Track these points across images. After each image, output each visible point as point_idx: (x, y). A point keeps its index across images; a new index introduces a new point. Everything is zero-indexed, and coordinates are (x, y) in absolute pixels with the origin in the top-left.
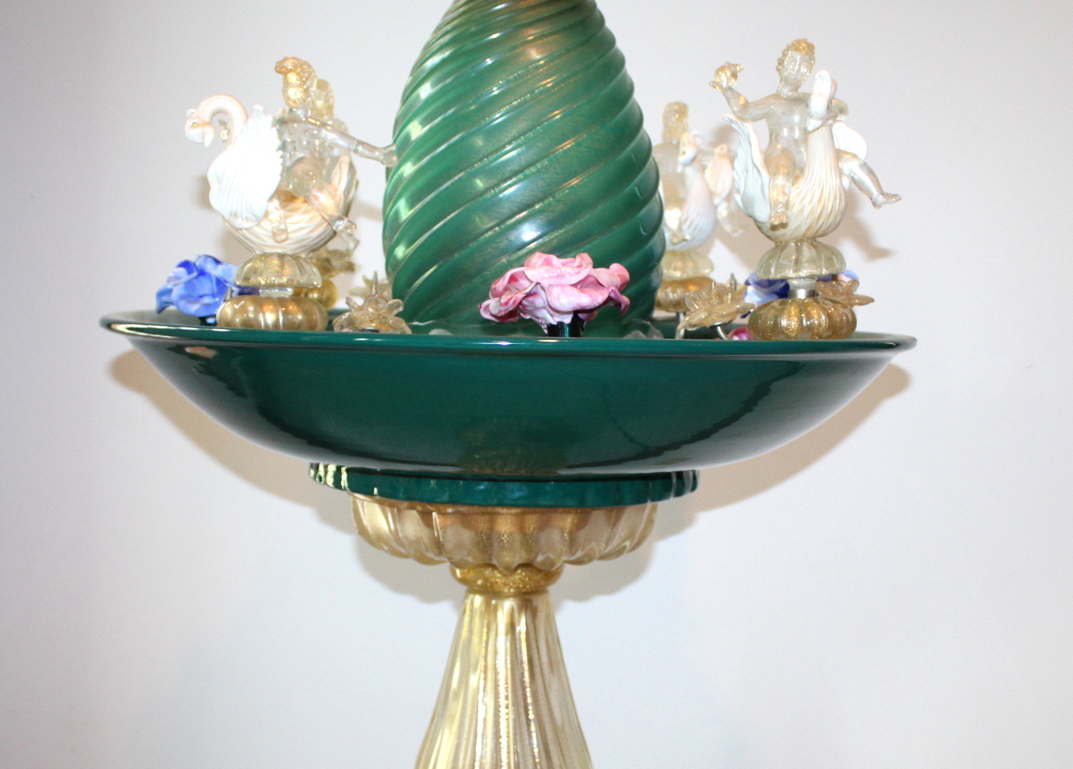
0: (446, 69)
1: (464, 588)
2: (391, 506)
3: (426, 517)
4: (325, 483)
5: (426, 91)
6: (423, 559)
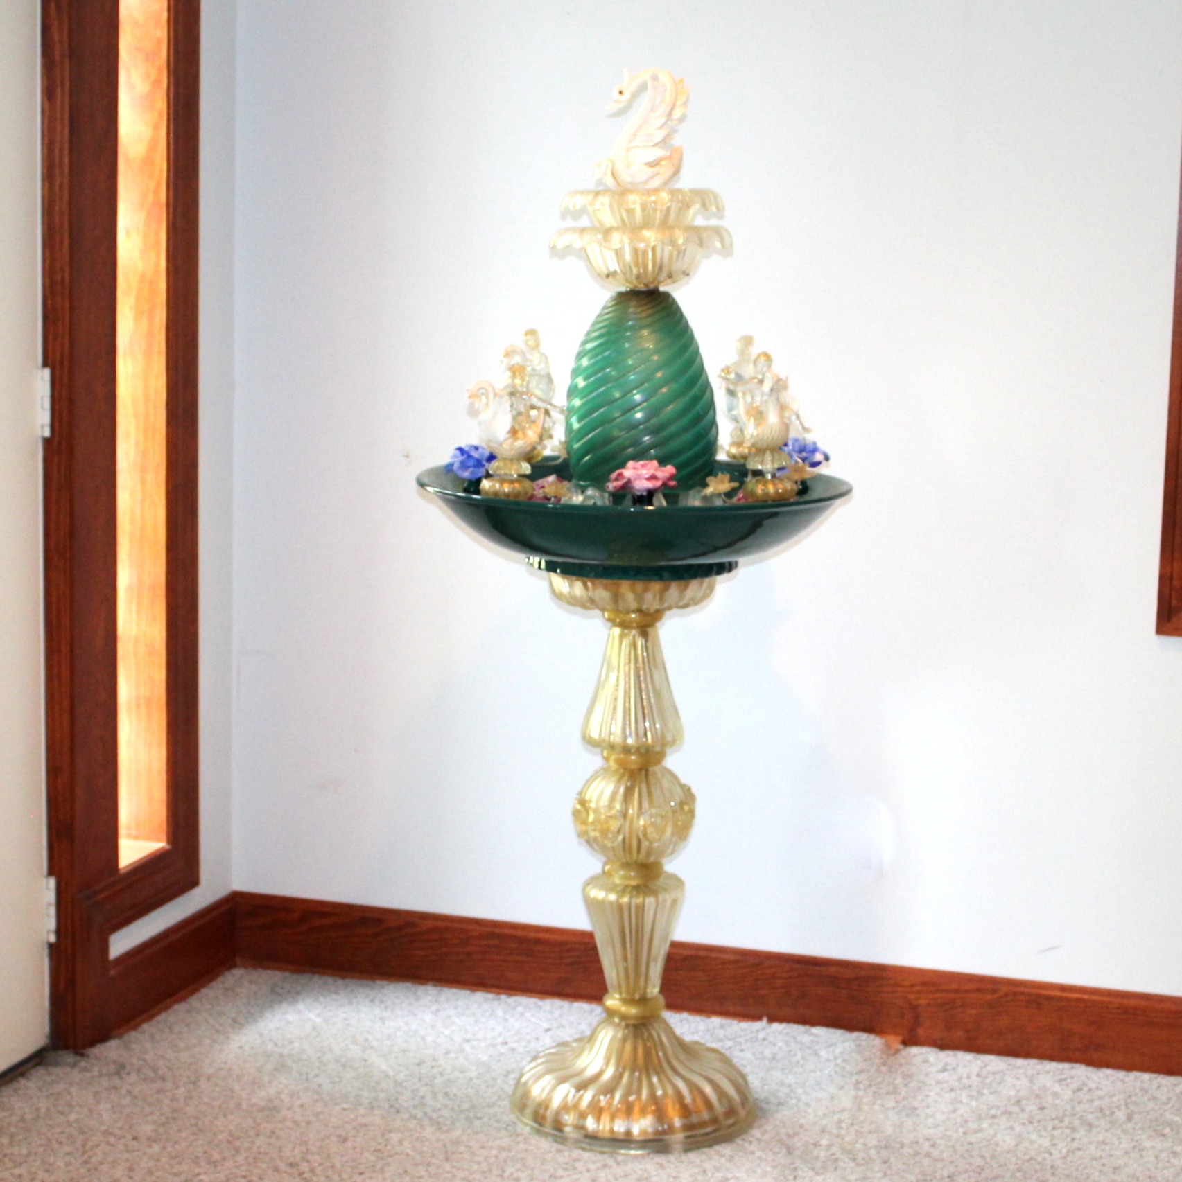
0: (598, 351)
1: (609, 624)
2: (567, 579)
3: (585, 585)
4: (533, 566)
5: (585, 362)
6: (584, 607)
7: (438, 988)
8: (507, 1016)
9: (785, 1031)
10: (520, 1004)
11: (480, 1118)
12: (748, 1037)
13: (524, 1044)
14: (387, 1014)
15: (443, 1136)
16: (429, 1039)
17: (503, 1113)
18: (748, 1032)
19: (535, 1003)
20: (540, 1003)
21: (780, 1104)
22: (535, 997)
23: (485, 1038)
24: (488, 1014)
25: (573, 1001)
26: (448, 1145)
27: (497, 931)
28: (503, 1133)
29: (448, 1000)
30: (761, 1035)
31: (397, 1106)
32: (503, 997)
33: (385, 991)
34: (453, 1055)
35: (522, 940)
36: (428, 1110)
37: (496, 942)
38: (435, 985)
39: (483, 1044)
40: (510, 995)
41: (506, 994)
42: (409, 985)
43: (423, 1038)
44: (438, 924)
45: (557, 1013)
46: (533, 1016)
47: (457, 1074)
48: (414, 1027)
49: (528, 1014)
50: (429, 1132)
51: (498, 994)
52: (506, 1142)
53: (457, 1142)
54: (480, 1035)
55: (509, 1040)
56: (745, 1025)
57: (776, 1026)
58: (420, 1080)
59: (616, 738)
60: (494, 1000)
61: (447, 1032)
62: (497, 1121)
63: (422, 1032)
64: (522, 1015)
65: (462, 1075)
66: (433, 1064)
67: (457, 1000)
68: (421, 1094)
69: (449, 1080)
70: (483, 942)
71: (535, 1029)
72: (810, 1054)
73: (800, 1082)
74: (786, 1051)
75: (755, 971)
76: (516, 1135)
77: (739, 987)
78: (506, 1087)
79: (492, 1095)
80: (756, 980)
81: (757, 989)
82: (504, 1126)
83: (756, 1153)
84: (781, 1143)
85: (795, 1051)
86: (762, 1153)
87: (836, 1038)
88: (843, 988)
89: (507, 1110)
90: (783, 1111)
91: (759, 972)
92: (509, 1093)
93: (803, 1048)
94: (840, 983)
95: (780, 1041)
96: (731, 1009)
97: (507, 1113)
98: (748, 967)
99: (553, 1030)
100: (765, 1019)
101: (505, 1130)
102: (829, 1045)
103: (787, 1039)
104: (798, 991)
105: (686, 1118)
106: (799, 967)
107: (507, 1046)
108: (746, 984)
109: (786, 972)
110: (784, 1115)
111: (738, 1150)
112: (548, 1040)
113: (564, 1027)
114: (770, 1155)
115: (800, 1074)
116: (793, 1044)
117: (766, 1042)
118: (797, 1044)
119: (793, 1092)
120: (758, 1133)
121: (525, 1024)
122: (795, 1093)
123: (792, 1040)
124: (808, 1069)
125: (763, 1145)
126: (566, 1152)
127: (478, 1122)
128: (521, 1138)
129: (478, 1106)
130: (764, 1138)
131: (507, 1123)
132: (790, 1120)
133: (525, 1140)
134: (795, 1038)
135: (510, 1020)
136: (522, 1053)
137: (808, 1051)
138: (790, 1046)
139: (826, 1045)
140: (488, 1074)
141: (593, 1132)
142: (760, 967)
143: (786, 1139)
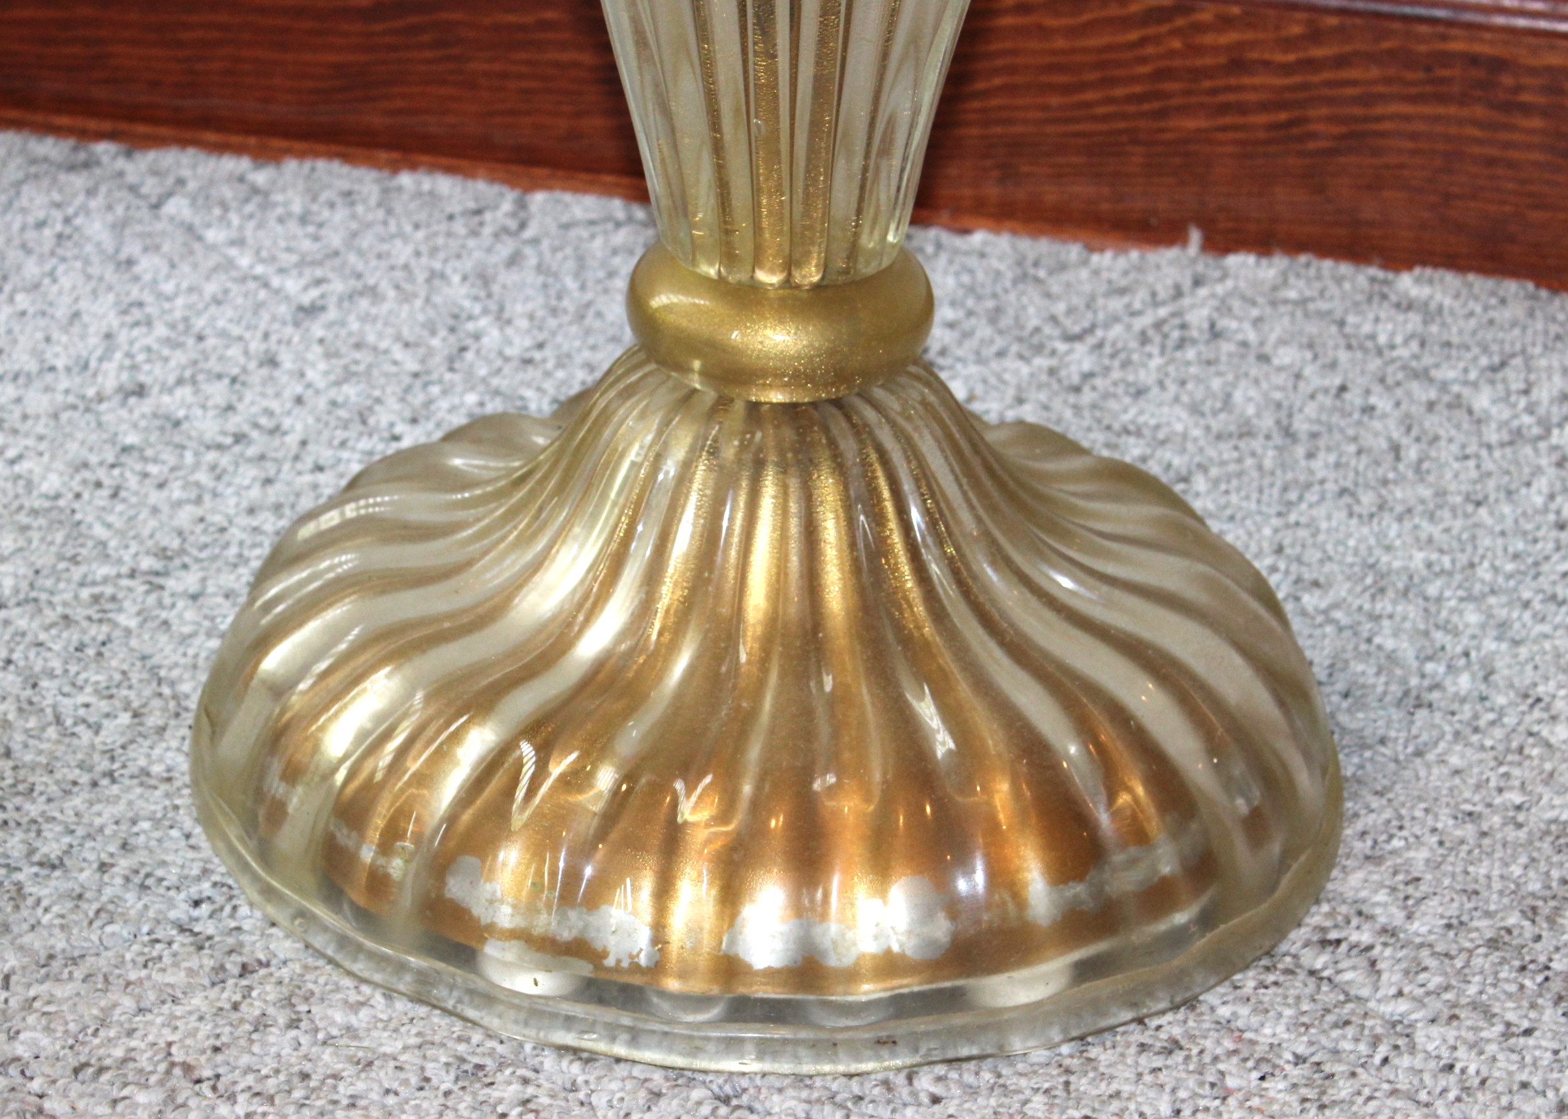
8: (133, 246)
9: (1292, 293)
10: (181, 184)
11: (57, 866)
12: (1146, 320)
13: (218, 392)
17: (162, 824)
18: (1140, 297)
21: (1411, 701)
22: (238, 150)
23: (47, 369)
24: (48, 237)
25: (395, 168)
28: (177, 964)
39: (37, 401)
40: (135, 142)
46: (240, 240)
49: (215, 235)
52: (194, 1025)
56: (1111, 263)
57: (1241, 263)
62: (143, 881)
64: (191, 236)
71: (259, 306)
72: (1431, 406)
73: (1446, 561)
74: (1326, 391)
75: (1157, 40)
76: (245, 970)
77: (1087, 105)
78: (166, 651)
79: (104, 706)
80: (1161, 74)
81: (1162, 114)
82: (181, 911)
83: (1420, 1037)
84: (1517, 963)
85: (1368, 392)
86: (1451, 1034)
87: (1514, 324)
88: (1526, 109)
89: (184, 800)
90: (1442, 745)
91: (1177, 44)
92: (192, 688)
93: (1394, 374)
94: (1518, 89)
95: (1282, 342)
96: (1051, 195)
97: (188, 824)
98: (1126, 22)
99: (332, 314)
100: (1195, 236)
101: (187, 939)
102: (1496, 359)
103: (1312, 328)
104: (1331, 119)
105: (1079, 877)
106: (1349, 21)
107: (145, 407)
108: (1119, 92)
109: (1288, 44)
110: (1457, 772)
111: (1330, 1018)
112: (322, 366)
113: (373, 292)
114: (1492, 1048)
115: (1431, 517)
116: (1343, 356)
117: (1227, 347)
118: (1359, 355)
119: (1445, 627)
120: (1382, 897)
121: (211, 288)
122: (1456, 633)
123: (1334, 329)
124: (1452, 487)
125: (1436, 981)
126: (500, 1077)
127: (48, 889)
128: (272, 993)
129: (40, 779)
130: (1418, 927)
131: (194, 891)
132: (1498, 801)
133: (288, 1002)
134: (1342, 323)
135: (147, 265)
136: (220, 447)
137: (1422, 393)
138: (1333, 365)
139: (1484, 361)
140: (77, 573)
141: (635, 968)
142: (1180, 22)
143: (1529, 930)
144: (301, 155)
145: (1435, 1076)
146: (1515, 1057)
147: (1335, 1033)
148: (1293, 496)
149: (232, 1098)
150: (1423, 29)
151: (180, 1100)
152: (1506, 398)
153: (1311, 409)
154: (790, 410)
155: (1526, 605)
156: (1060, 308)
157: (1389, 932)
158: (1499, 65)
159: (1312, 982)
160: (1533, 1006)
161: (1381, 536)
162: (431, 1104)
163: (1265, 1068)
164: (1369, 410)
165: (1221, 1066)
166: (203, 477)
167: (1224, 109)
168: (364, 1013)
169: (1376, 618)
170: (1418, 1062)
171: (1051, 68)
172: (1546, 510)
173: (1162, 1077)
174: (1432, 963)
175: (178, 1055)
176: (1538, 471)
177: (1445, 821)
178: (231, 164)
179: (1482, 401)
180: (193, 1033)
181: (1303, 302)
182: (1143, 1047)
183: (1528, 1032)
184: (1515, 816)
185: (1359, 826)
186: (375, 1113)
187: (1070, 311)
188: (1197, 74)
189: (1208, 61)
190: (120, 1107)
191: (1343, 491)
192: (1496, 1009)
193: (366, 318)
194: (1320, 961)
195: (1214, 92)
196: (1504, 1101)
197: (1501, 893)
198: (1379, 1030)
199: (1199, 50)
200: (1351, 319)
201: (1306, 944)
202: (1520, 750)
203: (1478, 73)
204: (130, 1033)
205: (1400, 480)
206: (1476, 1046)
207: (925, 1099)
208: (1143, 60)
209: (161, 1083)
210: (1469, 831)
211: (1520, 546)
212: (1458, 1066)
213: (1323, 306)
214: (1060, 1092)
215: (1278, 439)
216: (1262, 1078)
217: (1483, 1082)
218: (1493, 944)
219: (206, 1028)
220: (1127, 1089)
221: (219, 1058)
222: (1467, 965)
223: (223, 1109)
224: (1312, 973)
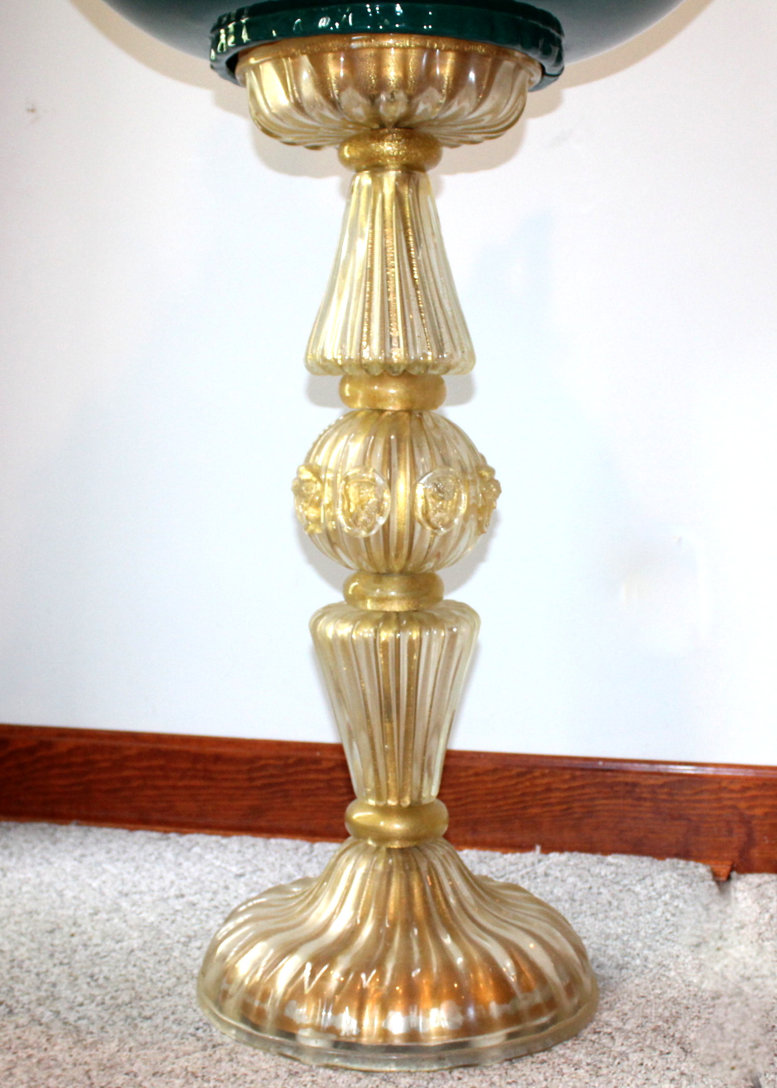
7: (85, 828)
8: (181, 860)
9: (572, 863)
10: (197, 843)
11: (149, 1018)
12: (524, 872)
13: (209, 896)
14: (11, 863)
15: (85, 1055)
16: (69, 894)
17: (186, 1007)
18: (520, 866)
19: (217, 842)
20: (224, 841)
21: (620, 967)
22: (217, 834)
23: (151, 891)
24: (153, 858)
25: (269, 838)
26: (94, 1074)
27: (164, 747)
28: (190, 1045)
29: (98, 841)
30: (540, 869)
31: (10, 1002)
32: (173, 836)
33: (12, 834)
34: (104, 916)
35: (196, 758)
36: (61, 1006)
37: (161, 762)
38: (78, 824)
39: (148, 898)
40: (182, 833)
41: (177, 832)
42: (45, 825)
43: (61, 894)
44: (83, 741)
45: (249, 853)
46: (217, 858)
47: (110, 944)
48: (47, 879)
49: (208, 857)
50: (61, 1048)
51: (166, 832)
52: (196, 1061)
53: (109, 1067)
54: (143, 888)
55: (185, 891)
56: (510, 857)
57: (554, 856)
58: (52, 956)
59: (372, 352)
60: (160, 839)
61: (95, 884)
62: (179, 1022)
63: (59, 886)
64: (201, 857)
65: (118, 946)
66: (74, 930)
67: (110, 841)
68: (53, 979)
69: (97, 954)
70: (145, 763)
71: (222, 875)
72: (621, 891)
73: (629, 931)
74: (585, 889)
75: (522, 782)
76: (214, 1046)
77: (499, 806)
78: (188, 962)
79: (167, 976)
80: (523, 795)
81: (524, 808)
82: (192, 1030)
83: (631, 1056)
84: (663, 1035)
85: (599, 888)
86: (641, 1055)
87: (646, 867)
88: (645, 799)
89: (194, 1001)
90: (632, 979)
91: (528, 784)
92: (196, 971)
93: (607, 883)
94: (642, 792)
95: (569, 876)
96: (489, 838)
97: (195, 1007)
98: (511, 777)
99: (248, 876)
100: (538, 848)
101: (194, 1038)
102: (641, 877)
103: (579, 872)
104: (582, 807)
105: (508, 1003)
106: (584, 773)
107: (185, 900)
108: (510, 801)
109: (565, 781)
110: (637, 985)
111: (598, 1052)
112: (244, 888)
113: (262, 870)
114: (656, 1058)
115: (623, 920)
116: (590, 879)
117: (550, 878)
118: (595, 878)
119: (631, 947)
120: (614, 1019)
121: (207, 869)
122: (634, 949)
123: (587, 872)
124: (630, 911)
125: (635, 1041)
126: (304, 1075)
127: (146, 1024)
128: (223, 1052)
129: (144, 996)
130: (628, 1027)
131: (197, 1025)
132: (652, 992)
133: (229, 1054)
134: (589, 871)
135: (186, 864)
136: (209, 910)
137: (617, 888)
138: (587, 881)
139: (637, 878)
140: (159, 942)
141: (352, 1036)
142: (529, 776)
143: (666, 1026)
144: (237, 835)
145: (636, 1067)
146: (665, 1061)
147: (601, 1056)
148: (575, 916)
149: (208, 1081)
150: (609, 774)
151: (190, 1082)
152: (646, 888)
153: (580, 894)
154: (402, 850)
155: (657, 941)
156: (494, 869)
157: (618, 1029)
158: (634, 785)
159: (591, 1043)
160: (669, 1045)
161: (607, 925)
162: (279, 1082)
163: (576, 1067)
164: (599, 893)
165: (561, 1066)
166: (203, 917)
167: (545, 805)
168: (256, 1058)
169: (607, 946)
170: (630, 1063)
171: (487, 794)
172: (661, 916)
173: (540, 1070)
174: (633, 1036)
175: (190, 1069)
176: (658, 906)
177: (634, 998)
178: (214, 838)
179: (638, 888)
180: (195, 1063)
181: (576, 865)
182: (533, 1063)
183: (668, 1053)
184: (658, 996)
185: (605, 1001)
186: (259, 1085)
187: (497, 870)
188: (536, 793)
189: (538, 789)
190: (169, 1084)
191: (592, 914)
192: (656, 1047)
193: (260, 877)
194: (594, 1037)
195: (541, 800)
196: (662, 1072)
197: (656, 1017)
198: (616, 1055)
199: (536, 786)
200: (592, 869)
201: (589, 1033)
202: (659, 979)
203: (628, 788)
204: (173, 1063)
205: (612, 910)
206: (651, 1058)
207: (456, 1078)
208: (517, 790)
209: (184, 1077)
210: (643, 1000)
211: (654, 926)
212: (645, 1064)
213: (582, 866)
214: (504, 1075)
215: (569, 902)
216: (576, 1069)
217: (654, 1068)
218: (654, 1030)
219: (200, 1062)
220: (528, 1073)
221: (204, 1070)
222: (645, 1036)
223: (206, 1085)
224: (591, 1041)
